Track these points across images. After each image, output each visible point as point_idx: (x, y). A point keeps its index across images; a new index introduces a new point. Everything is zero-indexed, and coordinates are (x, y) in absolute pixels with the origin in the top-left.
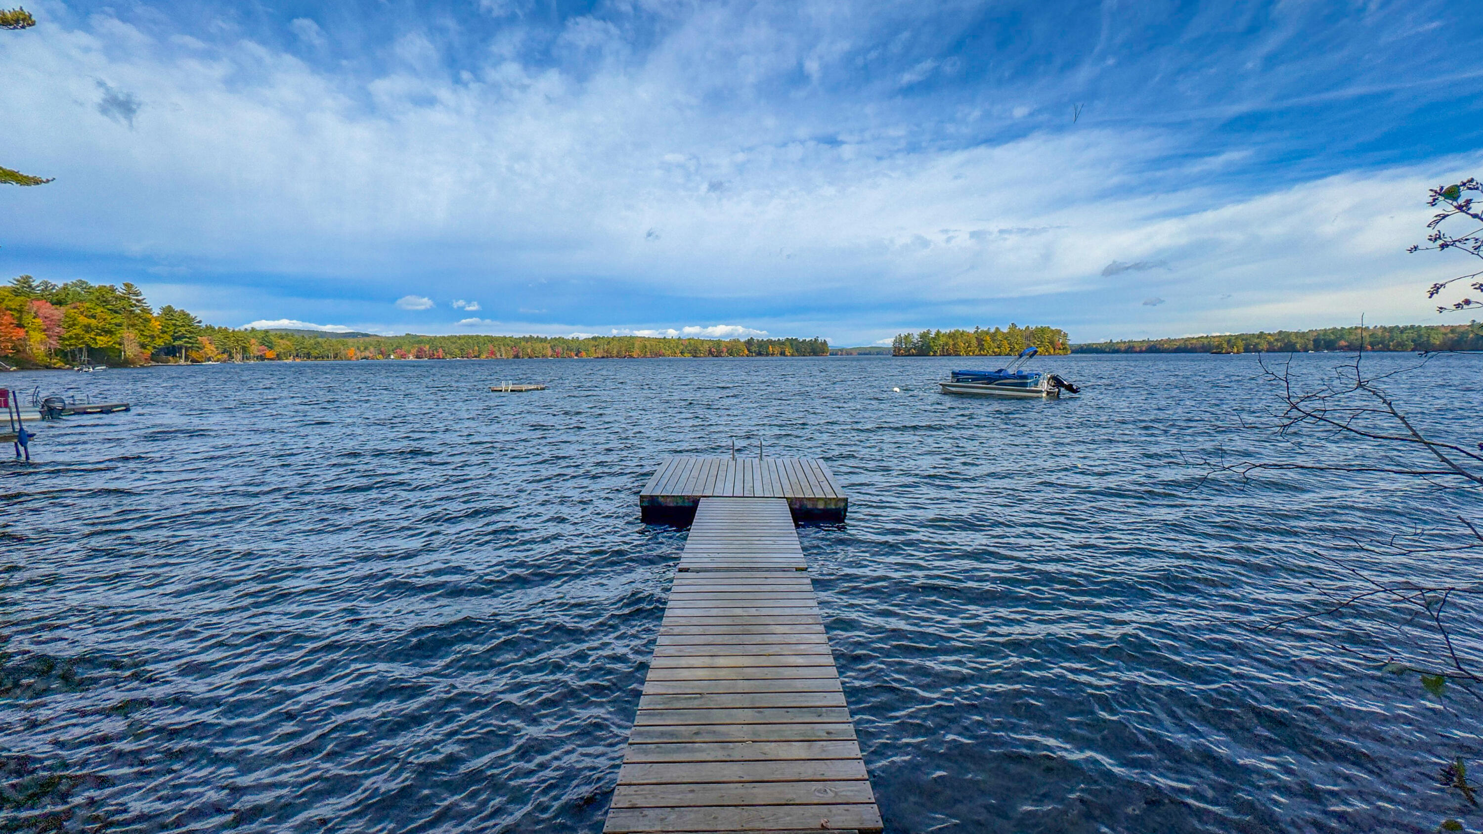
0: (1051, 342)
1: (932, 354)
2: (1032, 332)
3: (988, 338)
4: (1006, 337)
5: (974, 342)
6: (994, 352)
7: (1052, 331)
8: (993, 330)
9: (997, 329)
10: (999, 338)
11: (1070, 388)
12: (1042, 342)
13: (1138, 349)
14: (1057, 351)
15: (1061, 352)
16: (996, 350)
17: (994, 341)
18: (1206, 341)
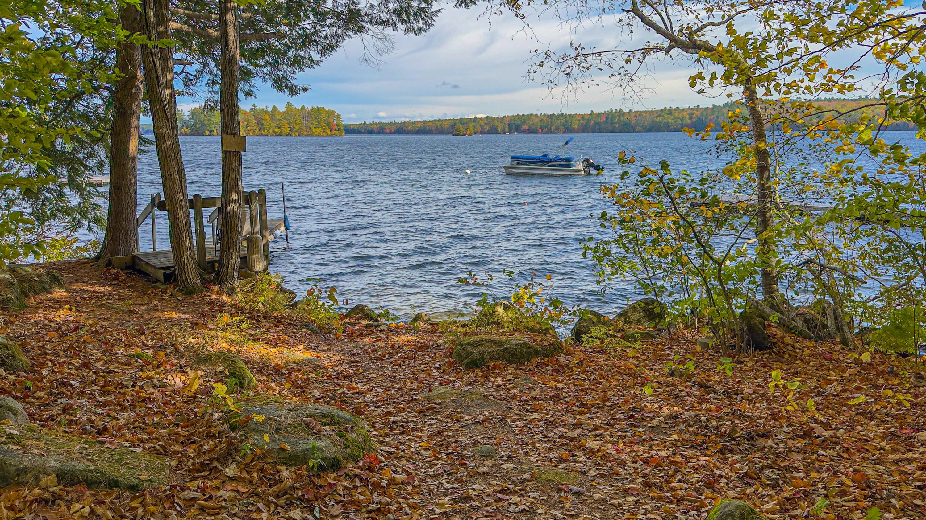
0: (328, 123)
1: (208, 133)
2: (309, 112)
3: (267, 117)
4: (284, 115)
5: (253, 120)
6: (274, 132)
7: (327, 112)
8: (270, 109)
9: (274, 107)
10: (278, 117)
11: (597, 168)
12: (319, 122)
13: (363, 131)
14: (334, 132)
15: (337, 133)
16: (277, 130)
17: (272, 119)
18: (438, 124)
